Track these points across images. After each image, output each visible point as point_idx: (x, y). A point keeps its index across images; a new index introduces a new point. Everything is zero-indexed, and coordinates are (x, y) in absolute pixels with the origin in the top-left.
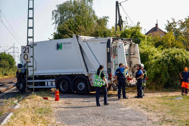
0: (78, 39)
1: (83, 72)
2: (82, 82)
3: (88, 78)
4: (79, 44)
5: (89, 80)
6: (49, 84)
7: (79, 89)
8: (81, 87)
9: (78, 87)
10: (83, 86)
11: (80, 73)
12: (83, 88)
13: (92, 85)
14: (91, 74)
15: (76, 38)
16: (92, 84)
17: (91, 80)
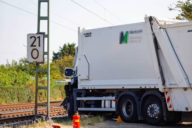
0: (151, 24)
1: (157, 85)
2: (155, 103)
3: (164, 96)
4: (154, 34)
5: (165, 99)
6: (107, 104)
7: (149, 115)
8: (153, 111)
9: (148, 112)
10: (155, 110)
11: (153, 87)
12: (155, 113)
13: (169, 109)
14: (170, 88)
15: (149, 21)
16: (170, 107)
17: (169, 99)
